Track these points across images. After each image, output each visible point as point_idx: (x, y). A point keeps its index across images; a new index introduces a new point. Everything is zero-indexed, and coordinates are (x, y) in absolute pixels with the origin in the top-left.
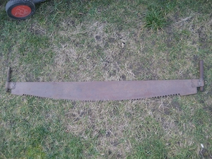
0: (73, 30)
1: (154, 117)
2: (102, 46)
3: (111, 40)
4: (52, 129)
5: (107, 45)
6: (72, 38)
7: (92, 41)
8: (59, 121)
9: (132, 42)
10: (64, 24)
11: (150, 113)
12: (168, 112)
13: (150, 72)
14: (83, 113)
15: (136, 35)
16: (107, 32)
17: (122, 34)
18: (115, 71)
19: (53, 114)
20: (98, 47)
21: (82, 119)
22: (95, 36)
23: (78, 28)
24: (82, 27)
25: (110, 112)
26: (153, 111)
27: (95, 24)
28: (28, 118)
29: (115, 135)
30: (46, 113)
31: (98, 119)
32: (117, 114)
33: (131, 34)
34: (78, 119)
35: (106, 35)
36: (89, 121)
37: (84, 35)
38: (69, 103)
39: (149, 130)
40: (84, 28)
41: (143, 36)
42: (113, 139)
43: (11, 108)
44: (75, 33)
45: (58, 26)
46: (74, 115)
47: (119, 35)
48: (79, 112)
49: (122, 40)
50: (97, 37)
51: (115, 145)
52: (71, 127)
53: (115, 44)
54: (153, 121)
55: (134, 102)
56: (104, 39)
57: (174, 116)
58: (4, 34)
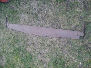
1: (59, 47)
2: (37, 13)
3: (41, 10)
4: (22, 49)
5: (39, 13)
6: (25, 10)
7: (33, 11)
8: (24, 46)
9: (50, 10)
10: (22, 3)
11: (57, 45)
12: (65, 46)
13: (58, 26)
14: (31, 44)
15: (51, 6)
16: (38, 6)
18: (43, 25)
19: (22, 43)
20: (35, 13)
22: (34, 8)
23: (27, 5)
24: (29, 4)
25: (41, 44)
26: (59, 45)
27: (34, 2)
28: (14, 44)
29: (44, 54)
30: (19, 43)
31: (37, 47)
32: (44, 45)
33: (49, 6)
34: (30, 46)
35: (38, 7)
36: (34, 47)
37: (30, 8)
38: (26, 39)
39: (57, 53)
40: (29, 5)
41: (55, 6)
42: (43, 55)
43: (8, 40)
44: (26, 7)
45: (20, 4)
46: (29, 44)
47: (44, 7)
48: (30, 43)
49: (45, 9)
50: (35, 9)
51: (44, 58)
52: (28, 49)
53: (42, 12)
54: (59, 49)
55: (51, 40)
56: (38, 9)
57: (68, 48)
58: (3, 10)
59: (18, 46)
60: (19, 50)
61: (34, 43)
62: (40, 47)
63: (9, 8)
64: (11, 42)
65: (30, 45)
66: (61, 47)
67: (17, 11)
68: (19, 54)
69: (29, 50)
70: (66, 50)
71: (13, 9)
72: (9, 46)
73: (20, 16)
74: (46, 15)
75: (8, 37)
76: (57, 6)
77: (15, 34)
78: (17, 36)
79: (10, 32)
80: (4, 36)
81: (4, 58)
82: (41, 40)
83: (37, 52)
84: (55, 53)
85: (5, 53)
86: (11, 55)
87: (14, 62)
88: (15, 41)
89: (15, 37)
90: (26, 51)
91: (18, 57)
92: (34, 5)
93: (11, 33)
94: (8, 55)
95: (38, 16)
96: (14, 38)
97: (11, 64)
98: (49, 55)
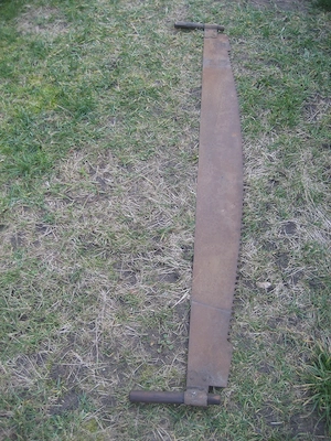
0: (312, 176)
1: (55, 338)
2: (266, 235)
3: (282, 259)
5: (267, 246)
6: (290, 172)
7: (281, 215)
8: (97, 139)
9: (272, 311)
11: (67, 326)
15: (293, 323)
16: (305, 248)
17: (299, 287)
19: (115, 130)
20: (265, 225)
21: (90, 181)
22: (295, 221)
23: (319, 188)
24: (321, 195)
25: (91, 237)
26: (71, 337)
28: (118, 89)
29: (36, 243)
30: (120, 118)
31: (82, 210)
32: (84, 252)
33: (298, 311)
34: (92, 172)
35: (296, 248)
36: (83, 193)
37: (299, 197)
38: (132, 158)
39: (24, 318)
40: (318, 198)
41: (291, 343)
42: (29, 239)
43: (143, 63)
44: (305, 179)
45: (325, 146)
46: (102, 166)
47: (295, 280)
48: (107, 175)
49: (281, 284)
50: (291, 227)
51: (13, 240)
52: (78, 158)
53: (269, 267)
54: (44, 331)
55: (103, 293)
56: (286, 241)
57: (42, 389)
58: (307, 53)
59: (101, 109)
60: (83, 111)
61: (104, 196)
62: (76, 225)
63: (314, 85)
64: (134, 75)
65: (99, 173)
66: (56, 348)
67: (292, 125)
68: (57, 111)
69: (73, 165)
70: (31, 376)
71: (306, 107)
72: (114, 65)
73: (263, 139)
74: (248, 284)
75: (158, 63)
76: (288, 358)
77: (169, 100)
78: (159, 112)
79: (183, 75)
80: (169, 44)
81: (56, 28)
82: (113, 237)
83: (50, 205)
84: (26, 306)
85: (80, 40)
86: (66, 68)
87: (24, 78)
88: (132, 94)
89: (157, 97)
90: (67, 150)
91: (45, 103)
92: (314, 224)
93: (176, 82)
94: (68, 54)
95: (251, 241)
96: (152, 92)
97: (16, 59)
98: (23, 273)
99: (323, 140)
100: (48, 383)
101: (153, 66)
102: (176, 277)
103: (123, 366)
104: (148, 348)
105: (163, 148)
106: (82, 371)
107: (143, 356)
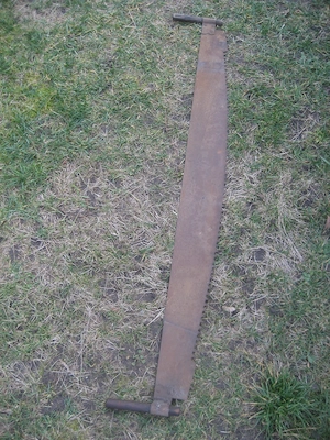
0: (289, 201)
1: (46, 347)
2: (237, 261)
3: (249, 283)
4: (76, 134)
5: (237, 271)
6: (268, 196)
7: (254, 241)
8: (89, 149)
9: (233, 333)
10: (309, 182)
11: (57, 338)
12: (47, 380)
13: (150, 359)
14: (93, 197)
15: (251, 345)
16: (271, 276)
17: (261, 313)
19: (106, 141)
20: (237, 250)
21: (82, 196)
22: (265, 247)
23: (294, 213)
24: (294, 222)
25: (80, 254)
26: (60, 348)
27: (295, 252)
28: (112, 92)
29: (31, 257)
30: (112, 127)
31: (73, 226)
32: (73, 268)
33: (257, 335)
34: (84, 186)
35: (263, 274)
36: (74, 208)
37: (273, 223)
38: (121, 173)
39: (20, 328)
40: (290, 225)
41: (246, 364)
42: (24, 251)
43: (138, 63)
44: (281, 203)
45: (306, 168)
46: (93, 180)
47: (258, 306)
48: (96, 190)
49: (245, 309)
50: (261, 253)
51: (11, 252)
52: (71, 170)
53: (236, 292)
54: (38, 341)
55: (89, 308)
56: (255, 267)
57: (35, 392)
58: (304, 57)
59: (94, 116)
60: (77, 117)
61: (91, 212)
62: (68, 241)
63: (305, 99)
64: (128, 76)
65: (90, 187)
66: (47, 357)
67: (277, 143)
68: (52, 116)
69: (66, 178)
70: (27, 379)
71: (294, 122)
72: (109, 63)
73: (247, 158)
74: (216, 307)
75: (153, 64)
76: (241, 378)
77: (161, 108)
78: (150, 122)
79: (177, 78)
80: (167, 39)
81: (53, 15)
82: (99, 256)
83: (45, 217)
84: (23, 317)
85: (78, 31)
86: (62, 65)
87: (20, 76)
88: (124, 101)
89: (148, 105)
90: (61, 161)
91: (41, 105)
92: (282, 252)
93: (169, 87)
94: (64, 48)
95: (222, 266)
96: (144, 97)
97: (13, 53)
99: (304, 161)
100: (40, 387)
101: (148, 67)
102: (152, 297)
103: (103, 376)
104: (124, 361)
105: (150, 163)
106: (68, 378)
107: (119, 368)
